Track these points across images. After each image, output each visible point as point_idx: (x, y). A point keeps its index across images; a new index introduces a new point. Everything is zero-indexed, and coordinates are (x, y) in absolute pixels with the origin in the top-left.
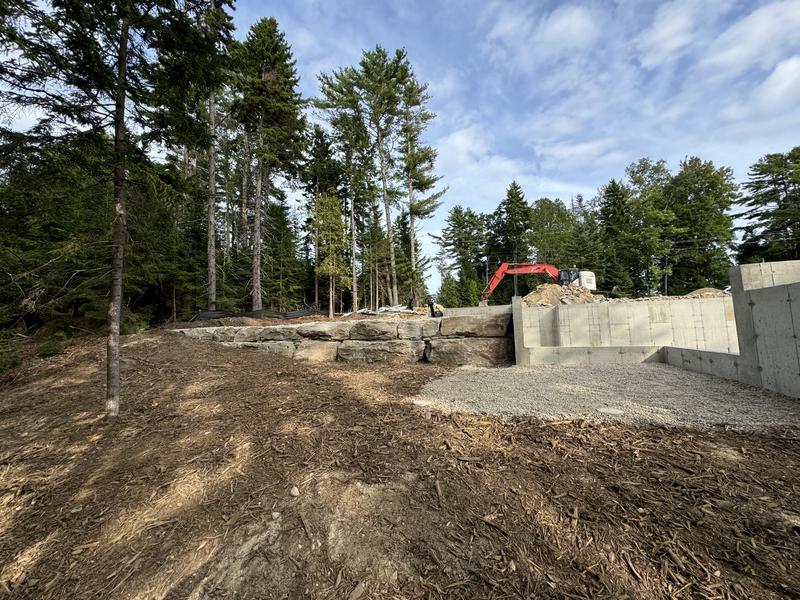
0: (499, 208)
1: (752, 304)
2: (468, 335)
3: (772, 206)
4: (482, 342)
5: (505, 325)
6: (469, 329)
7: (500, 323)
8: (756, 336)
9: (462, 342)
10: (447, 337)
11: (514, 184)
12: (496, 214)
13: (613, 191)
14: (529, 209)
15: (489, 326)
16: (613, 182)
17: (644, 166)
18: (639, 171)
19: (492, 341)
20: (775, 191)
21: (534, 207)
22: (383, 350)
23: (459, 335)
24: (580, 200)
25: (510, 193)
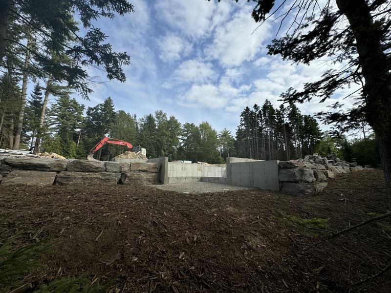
0: (98, 106)
1: (231, 166)
2: (144, 171)
3: (186, 138)
4: (150, 174)
5: (159, 167)
6: (145, 168)
7: (157, 166)
8: (231, 173)
9: (142, 174)
10: (134, 171)
11: (110, 98)
12: (95, 108)
13: (150, 118)
14: (115, 113)
15: (153, 168)
16: (151, 115)
17: (161, 113)
18: (159, 114)
19: (154, 174)
20: (187, 134)
21: (118, 113)
22: (97, 178)
23: (140, 171)
24: (135, 117)
25: (106, 102)
